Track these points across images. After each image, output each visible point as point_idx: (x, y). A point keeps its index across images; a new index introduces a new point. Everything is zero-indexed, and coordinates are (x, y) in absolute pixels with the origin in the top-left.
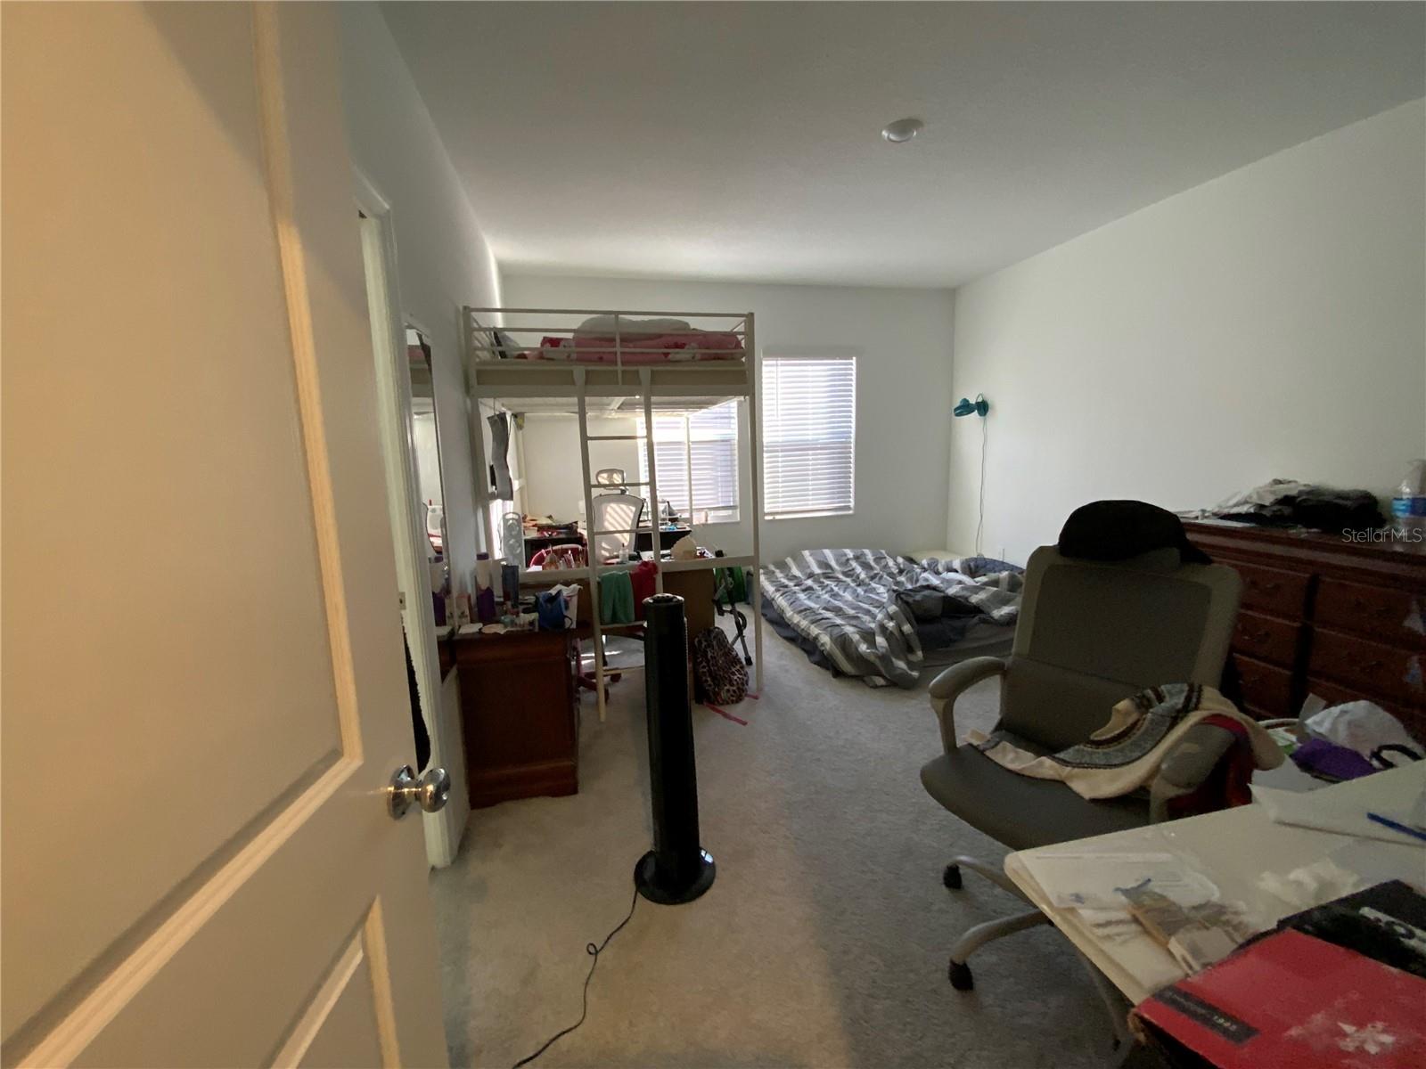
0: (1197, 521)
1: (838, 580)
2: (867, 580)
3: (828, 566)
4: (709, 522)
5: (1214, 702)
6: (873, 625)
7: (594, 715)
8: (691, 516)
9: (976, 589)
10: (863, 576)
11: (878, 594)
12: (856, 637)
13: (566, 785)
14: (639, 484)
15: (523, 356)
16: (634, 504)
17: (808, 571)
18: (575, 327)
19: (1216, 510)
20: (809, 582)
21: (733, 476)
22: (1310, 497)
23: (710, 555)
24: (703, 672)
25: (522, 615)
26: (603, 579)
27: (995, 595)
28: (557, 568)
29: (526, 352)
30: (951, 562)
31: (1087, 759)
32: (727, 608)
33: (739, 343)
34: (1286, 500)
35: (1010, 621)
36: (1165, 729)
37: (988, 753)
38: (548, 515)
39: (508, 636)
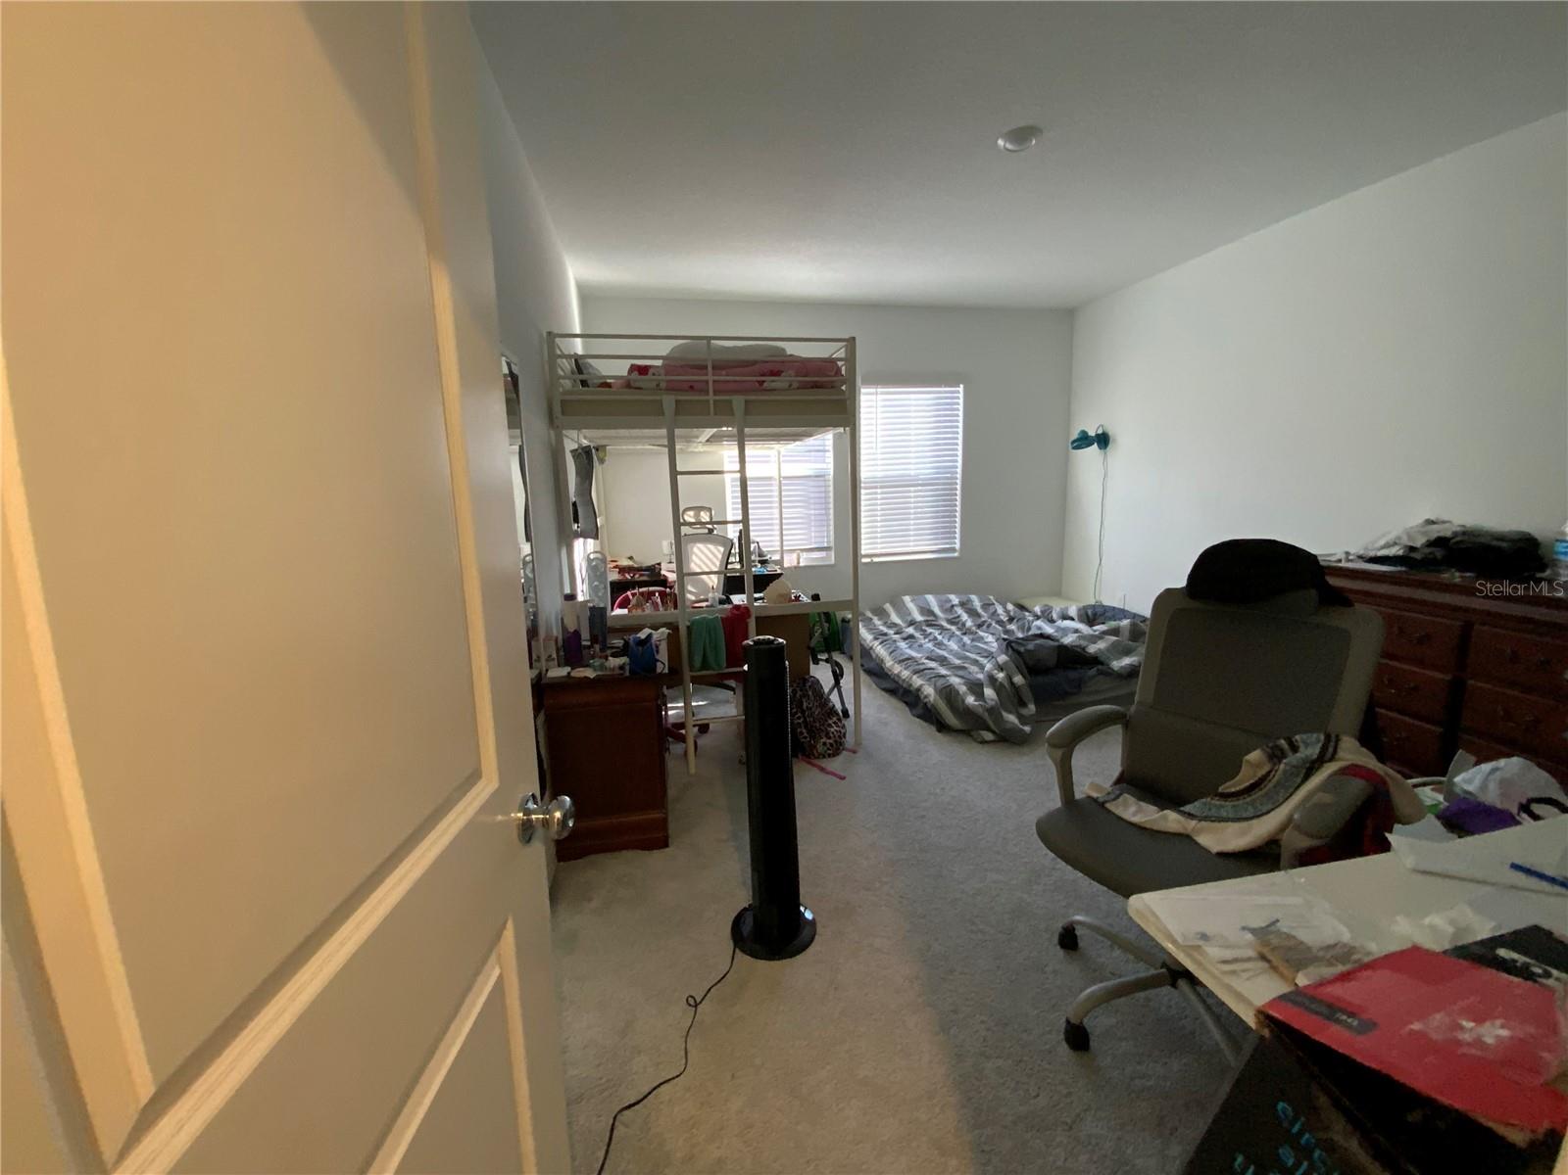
0: (1340, 565)
1: (942, 628)
2: (974, 628)
3: (931, 613)
4: (801, 564)
5: (1351, 752)
6: (981, 676)
7: (683, 768)
8: (782, 557)
9: (1094, 639)
10: (969, 624)
11: (986, 643)
12: (963, 689)
13: (655, 838)
14: (726, 523)
15: (609, 385)
16: (724, 545)
17: (909, 619)
18: (664, 354)
19: (1361, 552)
20: (911, 630)
21: (827, 514)
22: (1466, 538)
23: (805, 599)
24: (799, 723)
25: (610, 658)
26: (693, 623)
27: (1114, 645)
28: (643, 610)
29: (609, 381)
30: (1067, 609)
31: (1213, 812)
32: (824, 656)
33: (839, 370)
34: (1440, 542)
35: (1132, 673)
36: (1299, 780)
37: (1108, 805)
38: (629, 556)
39: (597, 680)
